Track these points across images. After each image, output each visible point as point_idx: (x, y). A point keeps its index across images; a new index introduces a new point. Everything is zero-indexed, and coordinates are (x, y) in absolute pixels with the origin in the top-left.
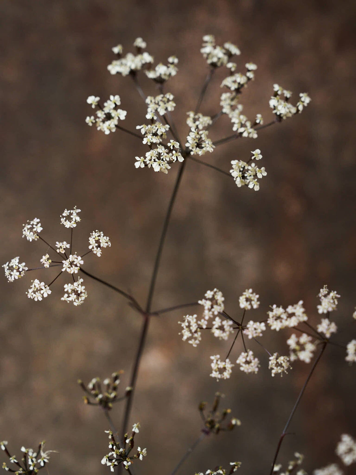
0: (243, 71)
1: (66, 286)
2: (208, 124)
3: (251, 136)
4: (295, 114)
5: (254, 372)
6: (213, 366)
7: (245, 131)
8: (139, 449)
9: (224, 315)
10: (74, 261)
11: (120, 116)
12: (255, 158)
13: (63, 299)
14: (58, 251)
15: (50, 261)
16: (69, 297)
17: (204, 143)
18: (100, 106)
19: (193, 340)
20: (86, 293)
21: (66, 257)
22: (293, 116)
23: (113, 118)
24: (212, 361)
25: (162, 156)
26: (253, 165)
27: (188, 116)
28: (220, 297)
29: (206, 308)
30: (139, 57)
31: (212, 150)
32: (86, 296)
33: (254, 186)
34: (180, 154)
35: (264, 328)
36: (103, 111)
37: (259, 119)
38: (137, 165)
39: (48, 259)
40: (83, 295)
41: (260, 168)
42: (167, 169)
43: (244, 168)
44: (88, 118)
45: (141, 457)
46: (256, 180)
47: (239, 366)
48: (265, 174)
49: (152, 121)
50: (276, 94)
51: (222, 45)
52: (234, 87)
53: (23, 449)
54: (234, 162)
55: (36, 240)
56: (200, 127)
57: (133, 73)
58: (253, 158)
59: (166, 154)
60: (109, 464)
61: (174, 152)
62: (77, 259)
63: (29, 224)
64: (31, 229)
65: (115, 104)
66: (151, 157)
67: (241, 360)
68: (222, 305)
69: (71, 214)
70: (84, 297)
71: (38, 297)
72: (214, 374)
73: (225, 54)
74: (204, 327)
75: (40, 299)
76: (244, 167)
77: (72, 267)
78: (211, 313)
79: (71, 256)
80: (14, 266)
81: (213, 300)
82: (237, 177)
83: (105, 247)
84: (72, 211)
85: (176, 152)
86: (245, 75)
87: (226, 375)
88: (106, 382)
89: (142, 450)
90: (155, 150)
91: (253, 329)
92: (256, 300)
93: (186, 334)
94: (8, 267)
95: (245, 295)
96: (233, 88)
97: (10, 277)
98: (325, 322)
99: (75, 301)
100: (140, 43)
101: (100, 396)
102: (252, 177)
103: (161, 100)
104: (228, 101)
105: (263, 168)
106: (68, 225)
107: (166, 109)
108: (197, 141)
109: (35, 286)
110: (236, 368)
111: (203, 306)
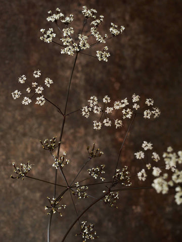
0: (100, 18)
1: (37, 98)
2: (87, 38)
3: (103, 42)
5: (110, 126)
6: (95, 125)
7: (101, 40)
8: (67, 160)
11: (53, 36)
12: (106, 49)
13: (36, 103)
14: (33, 86)
16: (38, 102)
17: (86, 45)
18: (45, 33)
19: (86, 115)
21: (36, 88)
22: (118, 34)
23: (50, 37)
24: (94, 123)
25: (71, 49)
26: (105, 52)
27: (79, 36)
28: (96, 99)
30: (58, 15)
31: (89, 47)
33: (106, 60)
34: (77, 48)
35: (113, 109)
36: (46, 35)
37: (106, 36)
38: (62, 52)
39: (29, 89)
41: (107, 53)
42: (73, 54)
44: (41, 37)
45: (67, 163)
46: (106, 58)
47: (104, 124)
48: (110, 55)
49: (66, 37)
50: (112, 26)
51: (90, 9)
53: (21, 164)
54: (97, 52)
55: (24, 83)
56: (84, 39)
57: (56, 21)
60: (55, 166)
61: (75, 47)
62: (41, 88)
63: (21, 77)
64: (22, 79)
65: (51, 31)
66: (67, 50)
67: (105, 121)
68: (97, 102)
69: (37, 72)
70: (44, 102)
72: (95, 128)
73: (91, 13)
74: (90, 110)
75: (27, 104)
76: (102, 53)
77: (39, 91)
78: (93, 104)
79: (38, 87)
80: (16, 93)
81: (93, 100)
82: (99, 57)
83: (51, 83)
87: (99, 128)
88: (51, 140)
90: (68, 47)
91: (109, 110)
92: (109, 99)
93: (84, 113)
94: (13, 94)
95: (105, 98)
96: (95, 25)
97: (15, 98)
98: (135, 105)
99: (41, 104)
100: (58, 9)
101: (49, 145)
103: (68, 30)
104: (93, 30)
105: (109, 53)
106: (36, 76)
107: (71, 33)
108: (83, 44)
109: (25, 99)
110: (103, 125)
111: (90, 102)
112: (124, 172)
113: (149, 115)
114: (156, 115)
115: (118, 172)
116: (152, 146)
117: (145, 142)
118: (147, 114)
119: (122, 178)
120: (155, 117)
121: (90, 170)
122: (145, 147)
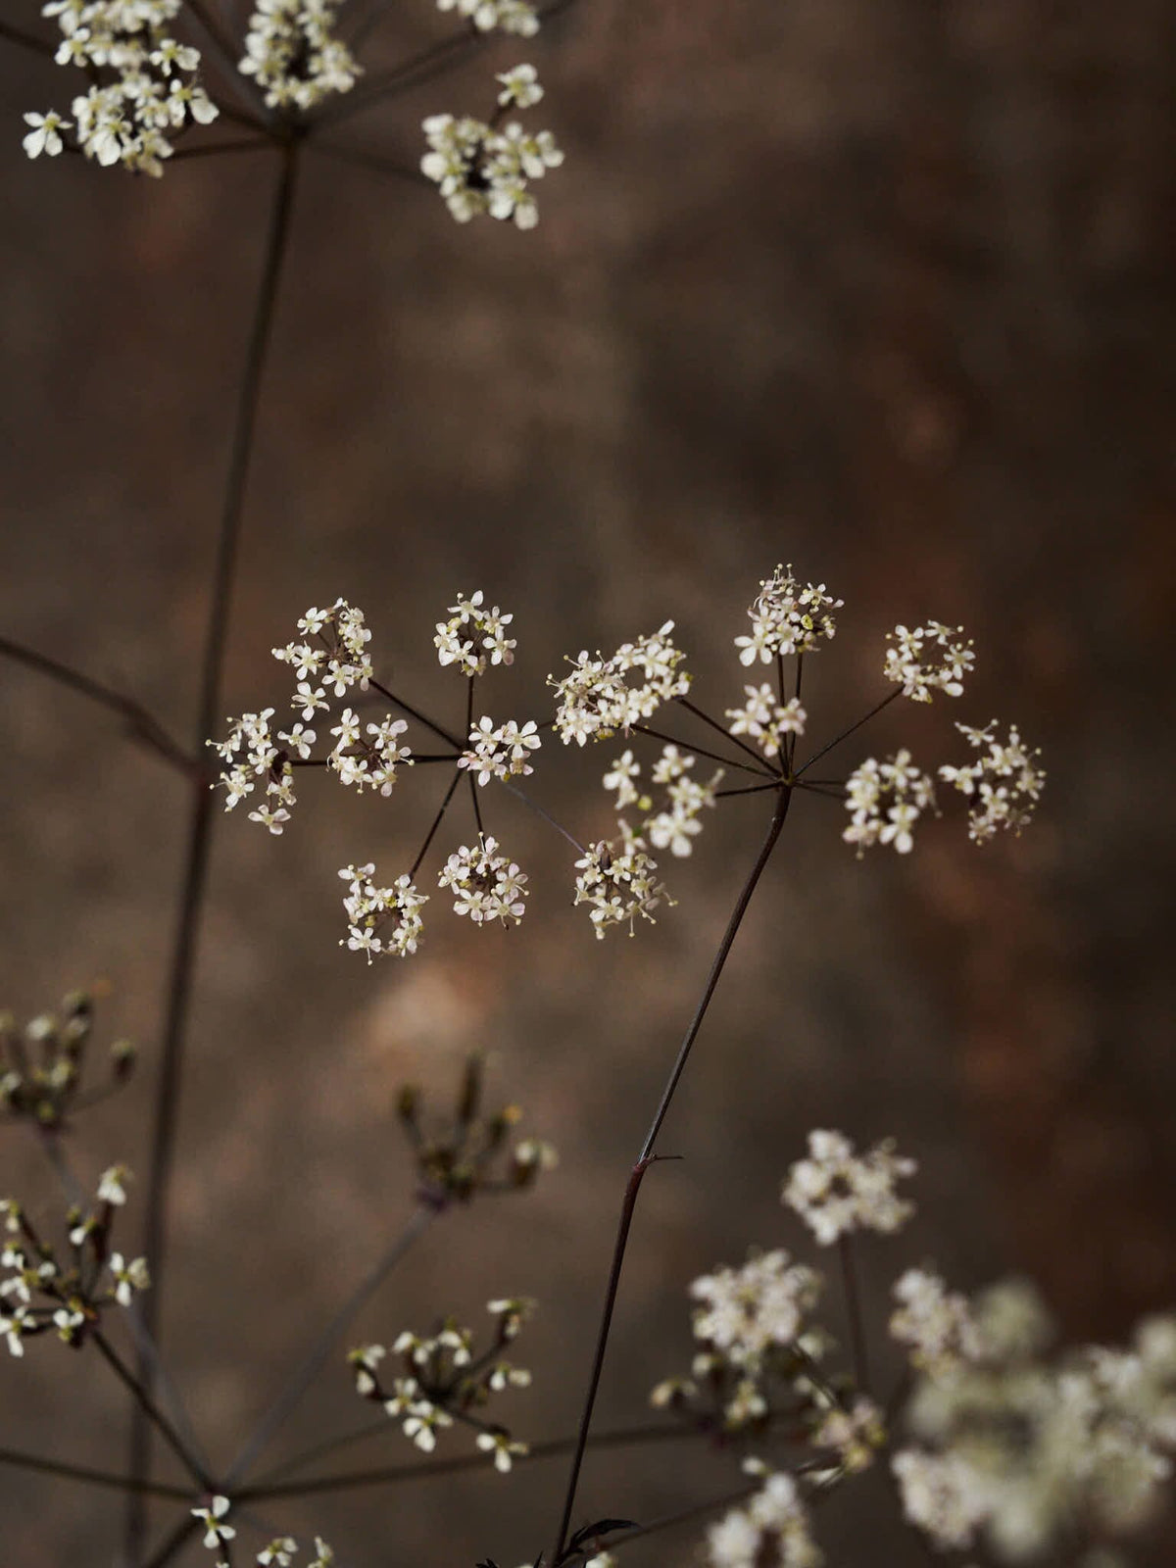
3: (509, 25)
5: (510, 919)
6: (352, 905)
8: (117, 1263)
9: (373, 701)
12: (513, 98)
17: (317, 59)
19: (264, 809)
24: (344, 891)
25: (140, 109)
26: (514, 130)
28: (355, 632)
29: (302, 674)
31: (350, 81)
33: (515, 209)
34: (200, 92)
35: (536, 743)
38: (34, 145)
41: (534, 138)
42: (159, 156)
43: (479, 146)
45: (125, 1292)
46: (522, 186)
47: (449, 896)
48: (555, 159)
54: (434, 125)
58: (506, 99)
59: (154, 102)
60: (4, 1326)
61: (176, 85)
66: (94, 115)
67: (455, 871)
68: (366, 661)
72: (358, 940)
74: (305, 753)
76: (481, 141)
78: (321, 693)
81: (329, 641)
85: (185, 85)
87: (405, 938)
88: (40, 1028)
89: (127, 1264)
90: (114, 87)
91: (492, 748)
92: (499, 634)
93: (236, 787)
95: (459, 614)
98: (760, 699)
101: (12, 1080)
102: (508, 179)
105: (544, 137)
108: (289, 53)
110: (438, 909)
111: (292, 669)
113: (903, 814)
114: (996, 803)
117: (822, 1142)
118: (886, 801)
119: (747, 1404)
120: (981, 827)
121: (372, 1355)
122: (817, 1203)
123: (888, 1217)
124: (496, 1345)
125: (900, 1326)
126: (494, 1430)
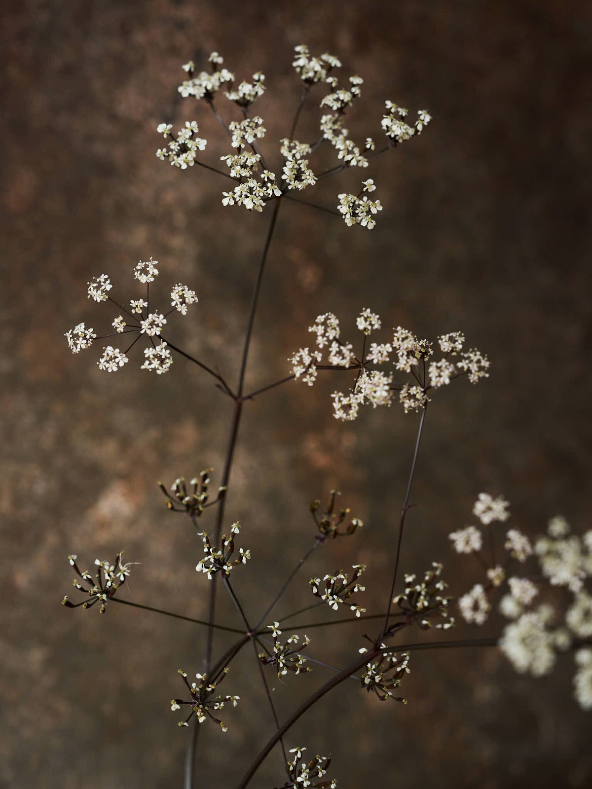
0: (348, 86)
1: (146, 351)
2: (307, 153)
3: (360, 164)
4: (413, 136)
7: (353, 158)
8: (241, 551)
10: (154, 321)
11: (198, 146)
12: (368, 189)
13: (143, 367)
14: (133, 311)
15: (124, 324)
16: (150, 364)
17: (304, 175)
18: (173, 137)
20: (171, 359)
21: (144, 317)
22: (410, 138)
23: (190, 149)
25: (254, 191)
26: (365, 198)
27: (282, 144)
30: (216, 76)
31: (315, 182)
32: (172, 362)
33: (368, 223)
34: (276, 187)
36: (176, 142)
37: (370, 143)
38: (225, 202)
39: (121, 322)
40: (167, 361)
41: (374, 201)
42: (261, 206)
43: (354, 203)
44: (159, 151)
45: (244, 560)
46: (370, 216)
48: (380, 208)
49: (239, 150)
50: (388, 112)
51: (318, 57)
52: (336, 106)
53: (97, 562)
54: (341, 196)
55: (105, 300)
56: (298, 156)
57: (209, 95)
58: (365, 189)
59: (258, 189)
60: (205, 570)
61: (269, 185)
62: (159, 318)
63: (95, 282)
64: (97, 288)
65: (192, 131)
66: (241, 192)
69: (147, 266)
70: (169, 362)
71: (113, 367)
73: (322, 67)
75: (115, 369)
76: (355, 201)
77: (153, 328)
79: (150, 315)
80: (80, 334)
82: (347, 213)
83: (192, 303)
84: (147, 263)
85: (272, 184)
86: (349, 90)
88: (193, 482)
89: (244, 552)
90: (246, 184)
94: (71, 336)
96: (335, 108)
97: (75, 348)
99: (158, 369)
100: (216, 58)
101: (187, 499)
102: (365, 214)
103: (248, 126)
104: (330, 125)
105: (377, 202)
106: (143, 279)
107: (255, 136)
108: (296, 173)
109: (108, 355)
112: (430, 584)
115: (409, 585)
116: (506, 509)
117: (483, 497)
119: (423, 603)
121: (317, 581)
122: (484, 512)
123: (503, 516)
124: (354, 578)
125: (508, 545)
126: (355, 605)
